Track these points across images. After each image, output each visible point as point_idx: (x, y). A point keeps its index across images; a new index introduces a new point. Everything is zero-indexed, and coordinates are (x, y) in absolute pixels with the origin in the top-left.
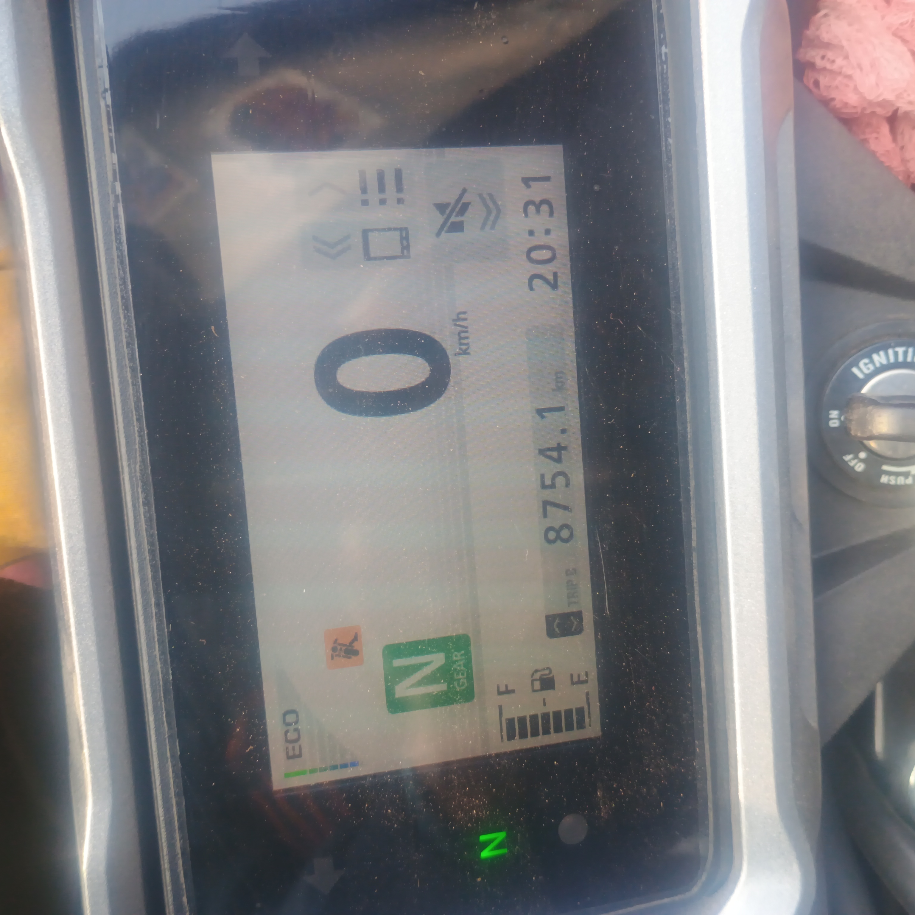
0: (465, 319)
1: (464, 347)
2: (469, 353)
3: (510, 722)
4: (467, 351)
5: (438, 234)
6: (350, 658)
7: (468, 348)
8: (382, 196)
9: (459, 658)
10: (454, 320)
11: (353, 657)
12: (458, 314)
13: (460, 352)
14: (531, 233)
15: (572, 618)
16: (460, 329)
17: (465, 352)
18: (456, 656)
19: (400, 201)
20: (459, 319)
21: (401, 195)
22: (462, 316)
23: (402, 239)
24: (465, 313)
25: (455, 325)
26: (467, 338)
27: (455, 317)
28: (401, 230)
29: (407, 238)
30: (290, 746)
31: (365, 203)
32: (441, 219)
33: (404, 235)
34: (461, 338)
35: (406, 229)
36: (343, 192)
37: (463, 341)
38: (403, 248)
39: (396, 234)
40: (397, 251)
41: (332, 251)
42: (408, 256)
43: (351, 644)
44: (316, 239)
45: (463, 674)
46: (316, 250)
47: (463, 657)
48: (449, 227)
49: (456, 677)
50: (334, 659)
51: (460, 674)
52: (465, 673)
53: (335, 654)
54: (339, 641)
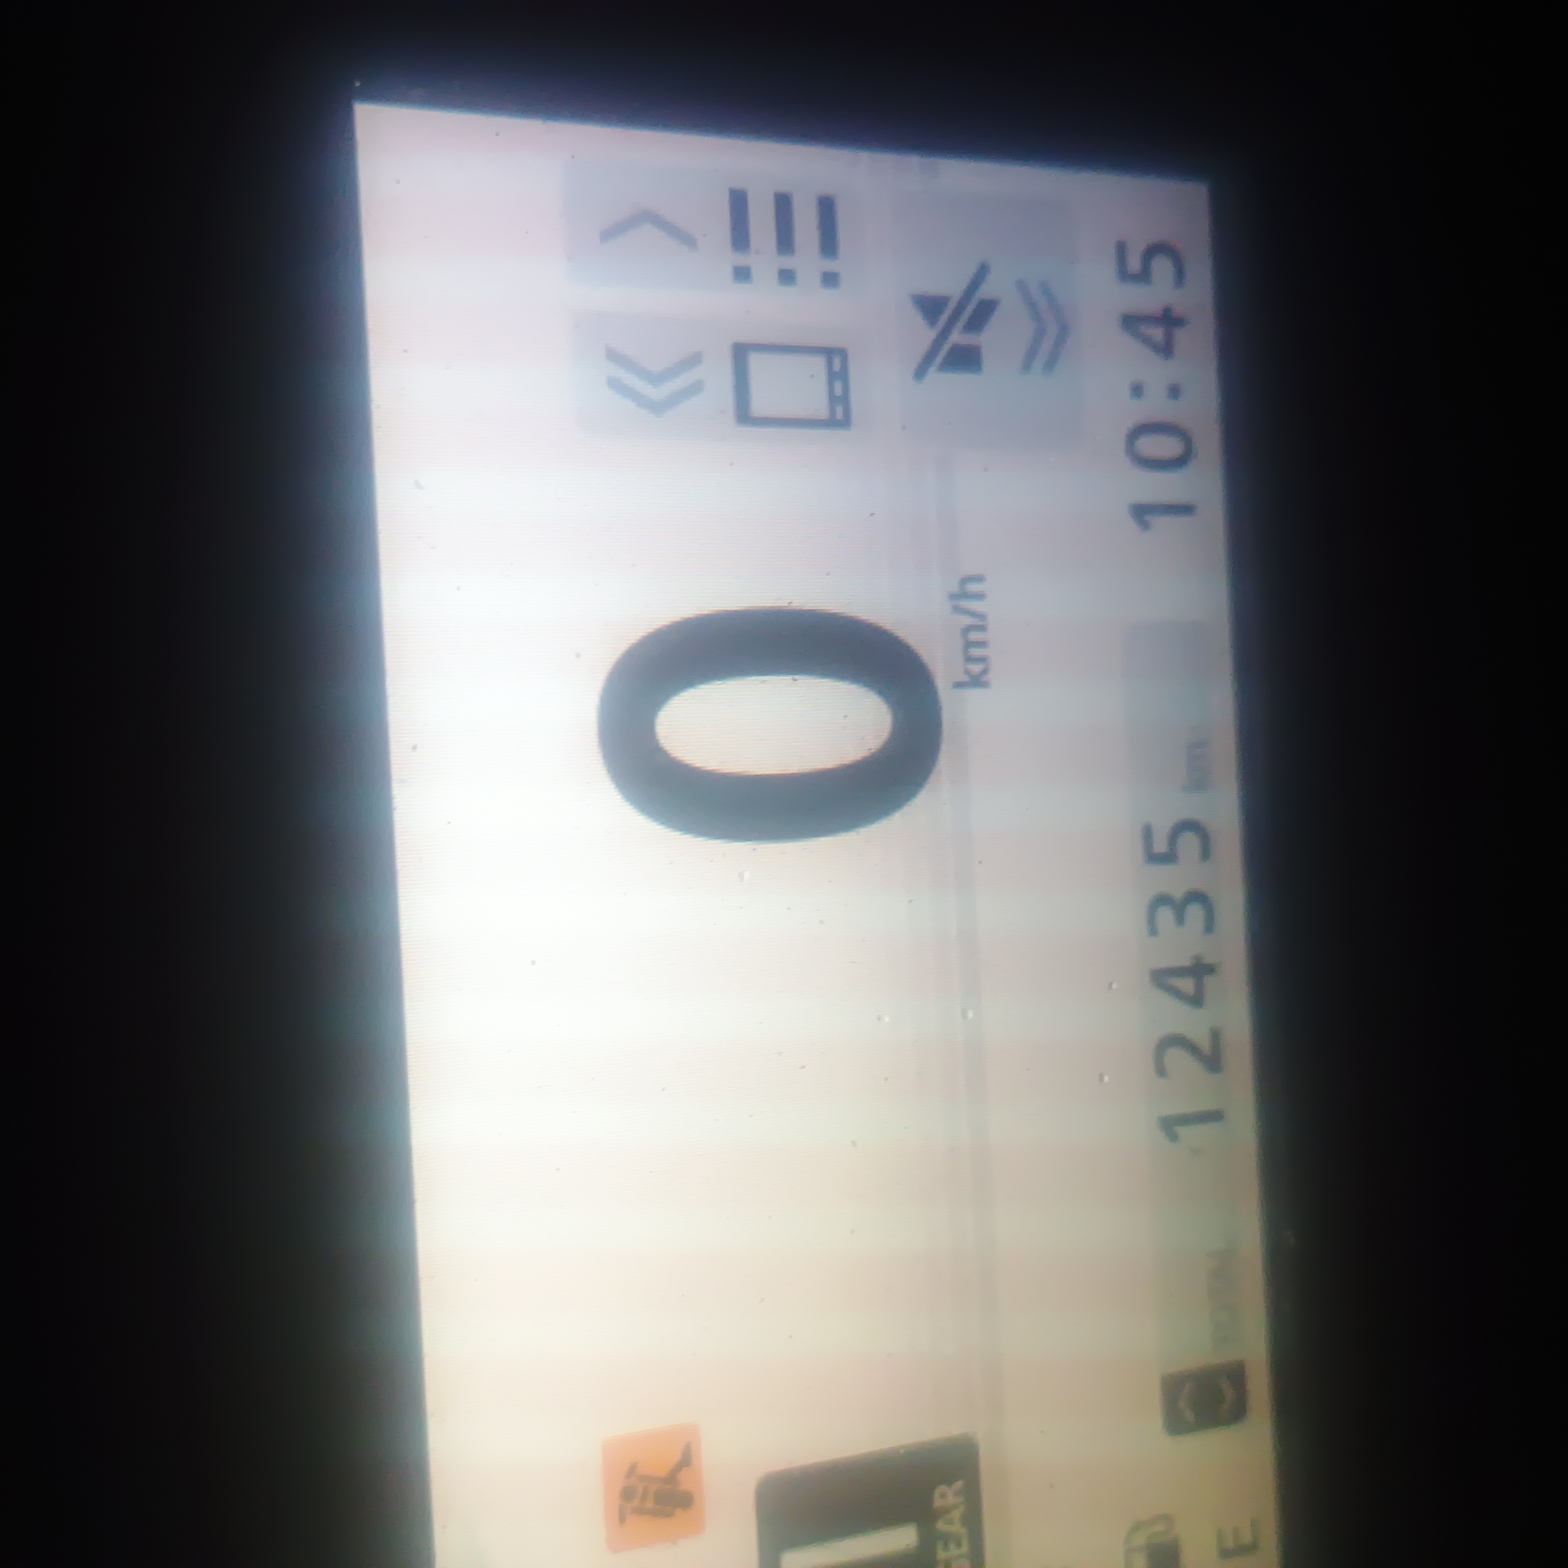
0: (980, 596)
1: (976, 668)
2: (985, 685)
4: (984, 679)
5: (920, 372)
6: (669, 1515)
7: (985, 671)
8: (787, 262)
9: (951, 1499)
10: (953, 596)
11: (677, 1512)
12: (965, 581)
13: (966, 678)
14: (1137, 390)
16: (967, 621)
17: (977, 681)
18: (943, 1496)
19: (830, 279)
20: (963, 594)
21: (830, 265)
22: (973, 587)
23: (832, 376)
24: (979, 579)
25: (957, 609)
26: (982, 644)
27: (955, 588)
28: (829, 353)
29: (844, 375)
31: (742, 274)
32: (928, 335)
33: (837, 366)
34: (969, 644)
35: (843, 353)
36: (688, 240)
37: (976, 652)
38: (833, 399)
39: (818, 364)
40: (819, 408)
41: (656, 393)
42: (846, 422)
43: (672, 1477)
44: (613, 356)
45: (959, 1545)
46: (614, 384)
47: (960, 1499)
48: (945, 359)
49: (941, 1554)
50: (627, 1519)
51: (952, 1544)
52: (964, 1542)
53: (628, 1506)
54: (644, 1470)
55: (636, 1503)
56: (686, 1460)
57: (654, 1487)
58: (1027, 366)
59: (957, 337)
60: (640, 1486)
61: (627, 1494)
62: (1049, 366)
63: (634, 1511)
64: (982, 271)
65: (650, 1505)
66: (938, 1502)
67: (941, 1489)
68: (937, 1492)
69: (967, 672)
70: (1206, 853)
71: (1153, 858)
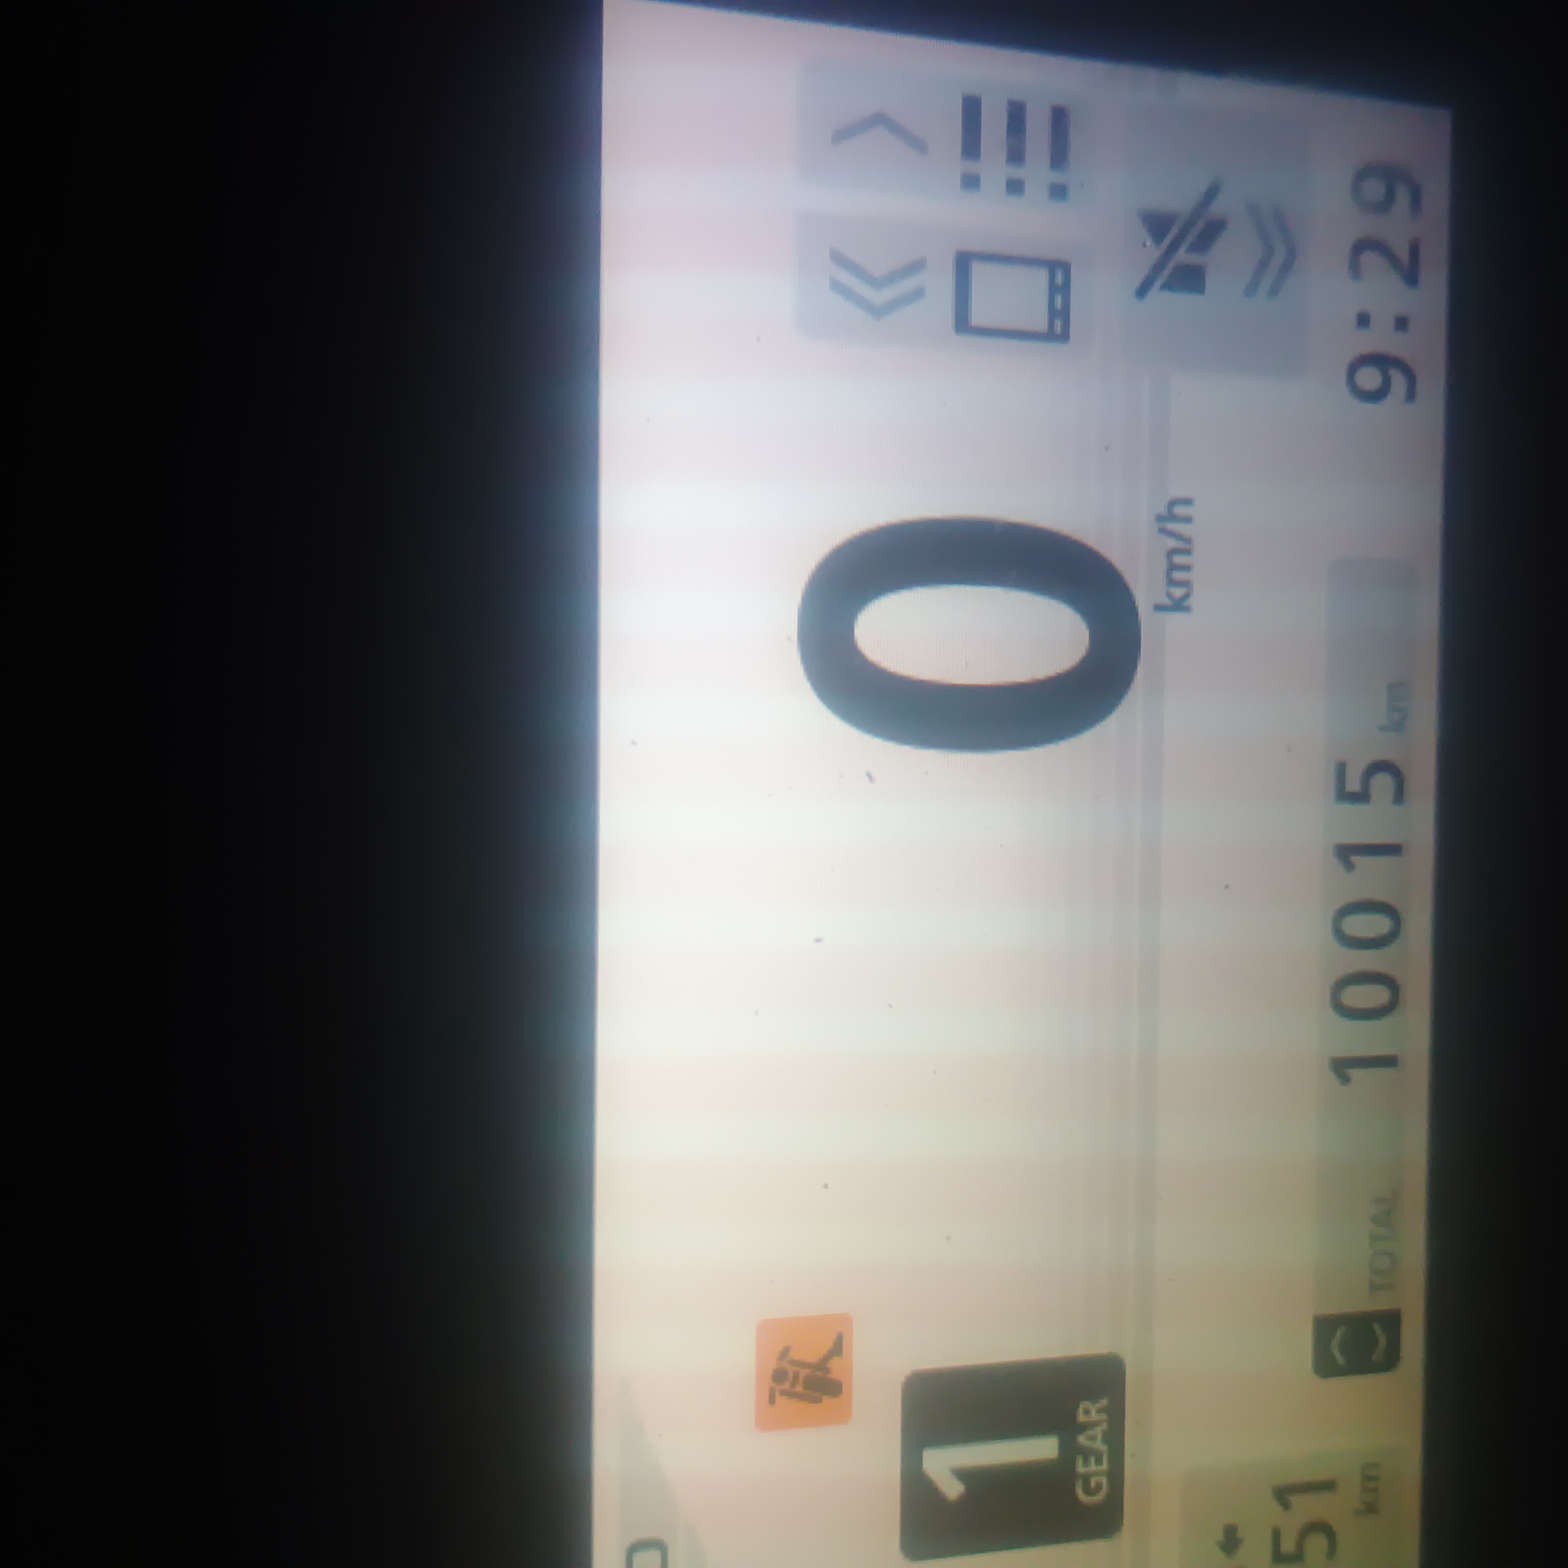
0: (1188, 520)
1: (1178, 592)
2: (1187, 609)
4: (1185, 604)
5: (1142, 291)
6: (819, 1401)
7: (1187, 596)
8: (1016, 172)
9: (1094, 1416)
10: (1160, 518)
11: (824, 1397)
12: (1173, 503)
13: (1167, 602)
14: (1363, 320)
15: (1377, 1327)
16: (1172, 543)
17: (1179, 606)
18: (1087, 1412)
19: (1059, 192)
20: (1171, 516)
21: (1059, 177)
22: (1179, 510)
23: (1053, 289)
24: (1188, 502)
25: (1162, 531)
26: (1187, 568)
27: (1162, 509)
28: (1052, 266)
29: (1065, 289)
31: (971, 182)
32: (1152, 253)
33: (1059, 279)
34: (1172, 567)
35: (1066, 267)
36: (919, 145)
37: (1178, 575)
38: (1053, 314)
39: (1041, 277)
40: (1039, 321)
41: (879, 297)
42: (1064, 336)
43: (822, 1365)
44: (837, 258)
45: (1099, 1462)
46: (837, 287)
47: (1104, 1417)
48: (1168, 278)
49: (1081, 1468)
50: (777, 1400)
51: (1093, 1459)
52: (1105, 1460)
53: (778, 1388)
54: (795, 1355)
55: (787, 1386)
56: (838, 1349)
57: (804, 1372)
58: (1251, 290)
59: (1182, 256)
60: (791, 1370)
61: (779, 1376)
62: (1274, 292)
63: (784, 1393)
64: (1212, 192)
65: (799, 1389)
66: (1082, 1418)
67: (1083, 1405)
68: (1081, 1409)
69: (1169, 595)
70: (1399, 796)
71: (1344, 795)
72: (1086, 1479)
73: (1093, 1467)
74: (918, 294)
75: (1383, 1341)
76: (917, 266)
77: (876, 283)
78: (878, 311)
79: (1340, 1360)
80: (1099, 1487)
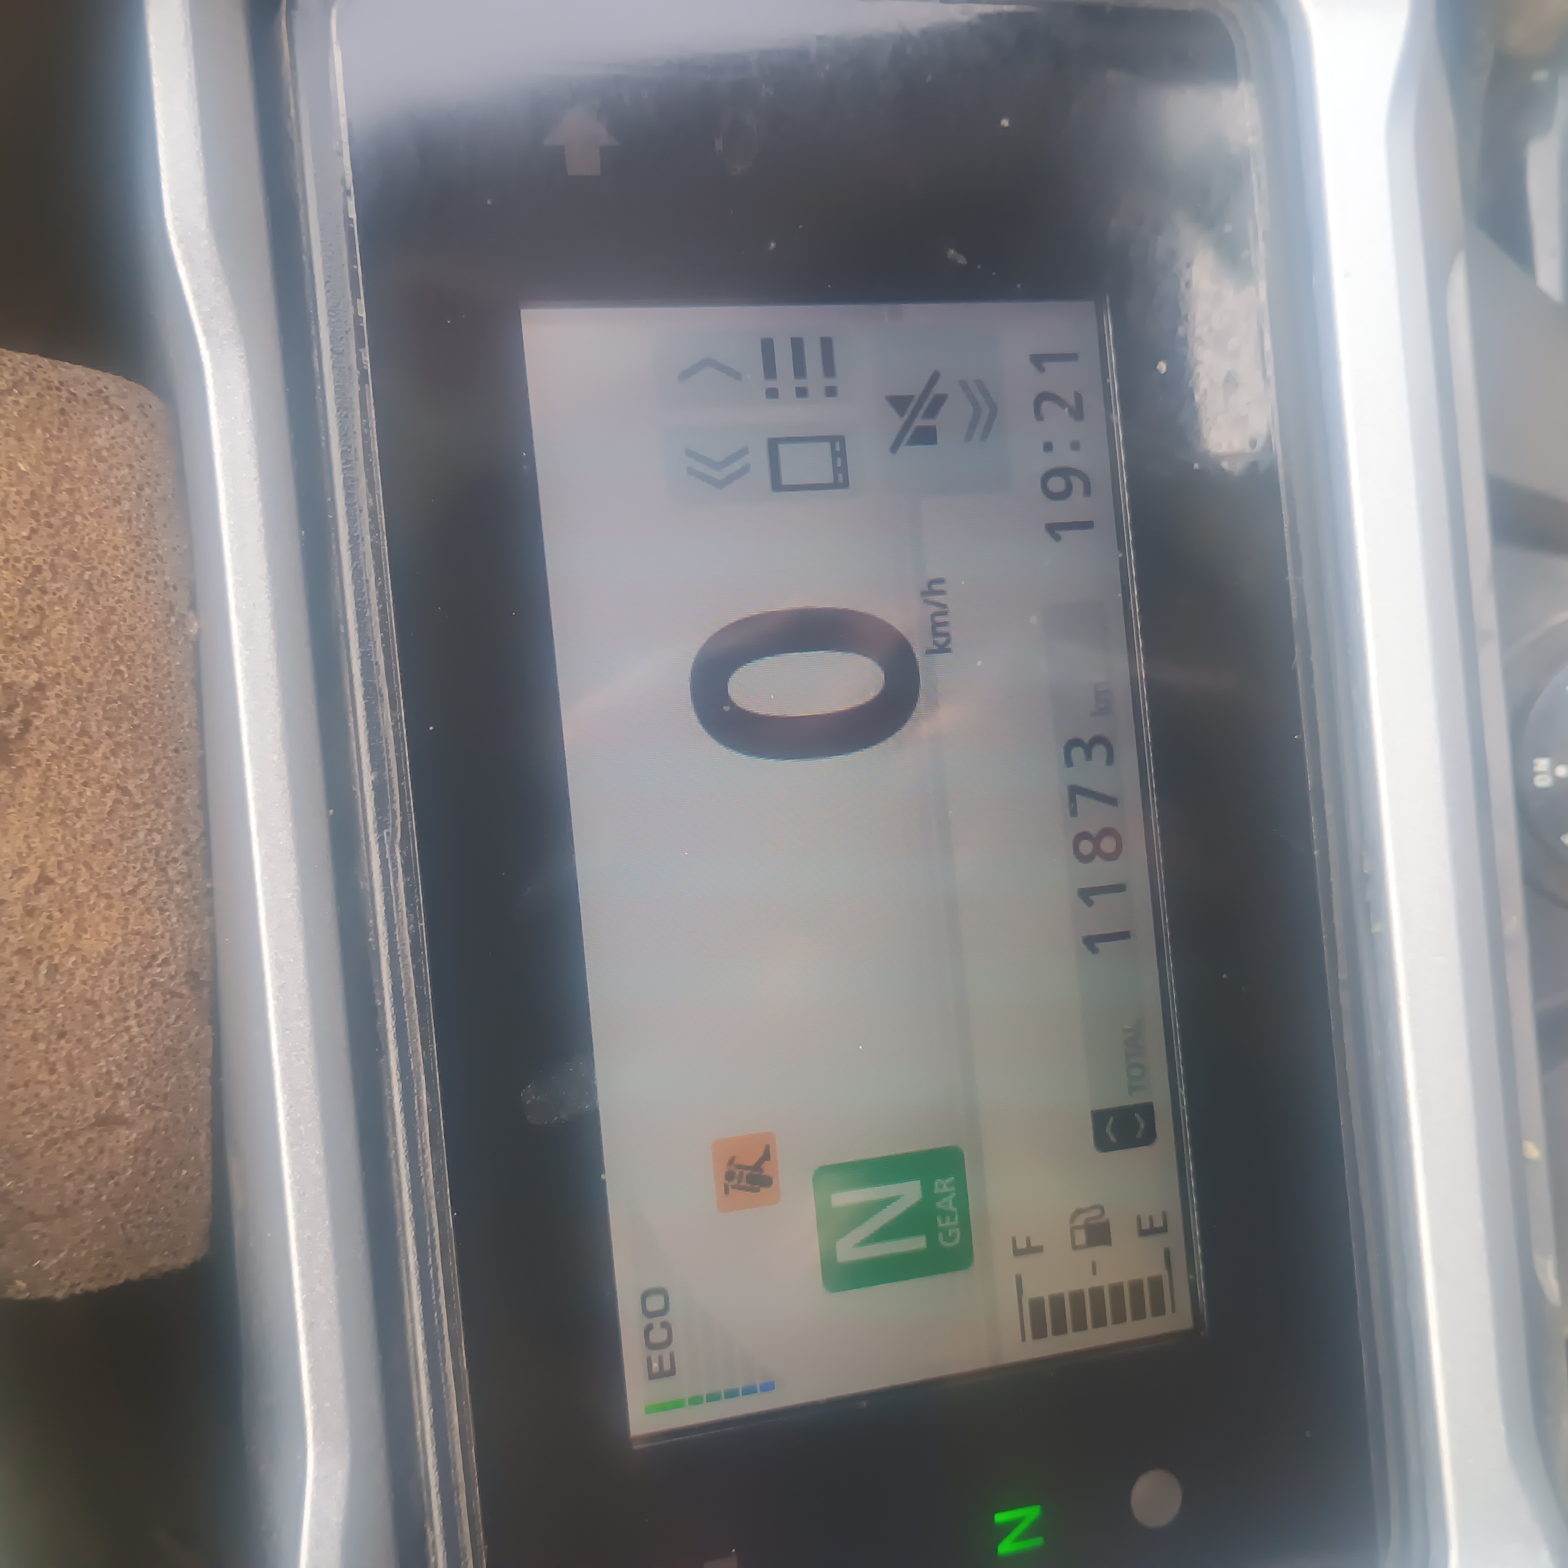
0: (942, 592)
1: (941, 640)
2: (949, 651)
3: (1037, 1305)
4: (949, 646)
5: (894, 448)
6: (758, 1190)
7: (948, 642)
8: (801, 383)
9: (946, 1189)
10: (923, 594)
11: (763, 1190)
12: (931, 583)
13: (935, 648)
14: (1048, 447)
15: (1137, 1115)
16: (934, 609)
17: (943, 649)
18: (941, 1186)
19: (831, 392)
20: (931, 592)
21: (831, 382)
22: (936, 587)
23: (835, 455)
24: (941, 581)
25: (926, 602)
26: (945, 624)
27: (925, 588)
28: (832, 439)
29: (843, 454)
30: (655, 1355)
31: (772, 393)
32: (898, 422)
33: (838, 448)
34: (935, 625)
35: (842, 439)
36: (737, 376)
37: (940, 629)
38: (836, 470)
39: (825, 447)
40: (827, 476)
41: (719, 475)
42: (845, 485)
43: (758, 1166)
44: (690, 453)
45: (952, 1219)
46: (691, 471)
47: (953, 1188)
48: (912, 436)
49: (940, 1225)
50: (730, 1192)
51: (948, 1218)
52: (957, 1218)
53: (730, 1184)
54: (738, 1161)
55: (735, 1182)
56: (767, 1155)
57: (746, 1172)
58: (969, 437)
59: (919, 422)
60: (737, 1172)
61: (729, 1176)
62: (985, 436)
63: (733, 1187)
64: (935, 377)
65: (744, 1183)
70: (1111, 759)
71: (1071, 765)
72: (945, 1231)
73: (948, 1223)
74: (745, 469)
75: (1142, 1126)
76: (744, 452)
77: (718, 466)
78: (721, 484)
79: (1113, 1139)
80: (954, 1236)
